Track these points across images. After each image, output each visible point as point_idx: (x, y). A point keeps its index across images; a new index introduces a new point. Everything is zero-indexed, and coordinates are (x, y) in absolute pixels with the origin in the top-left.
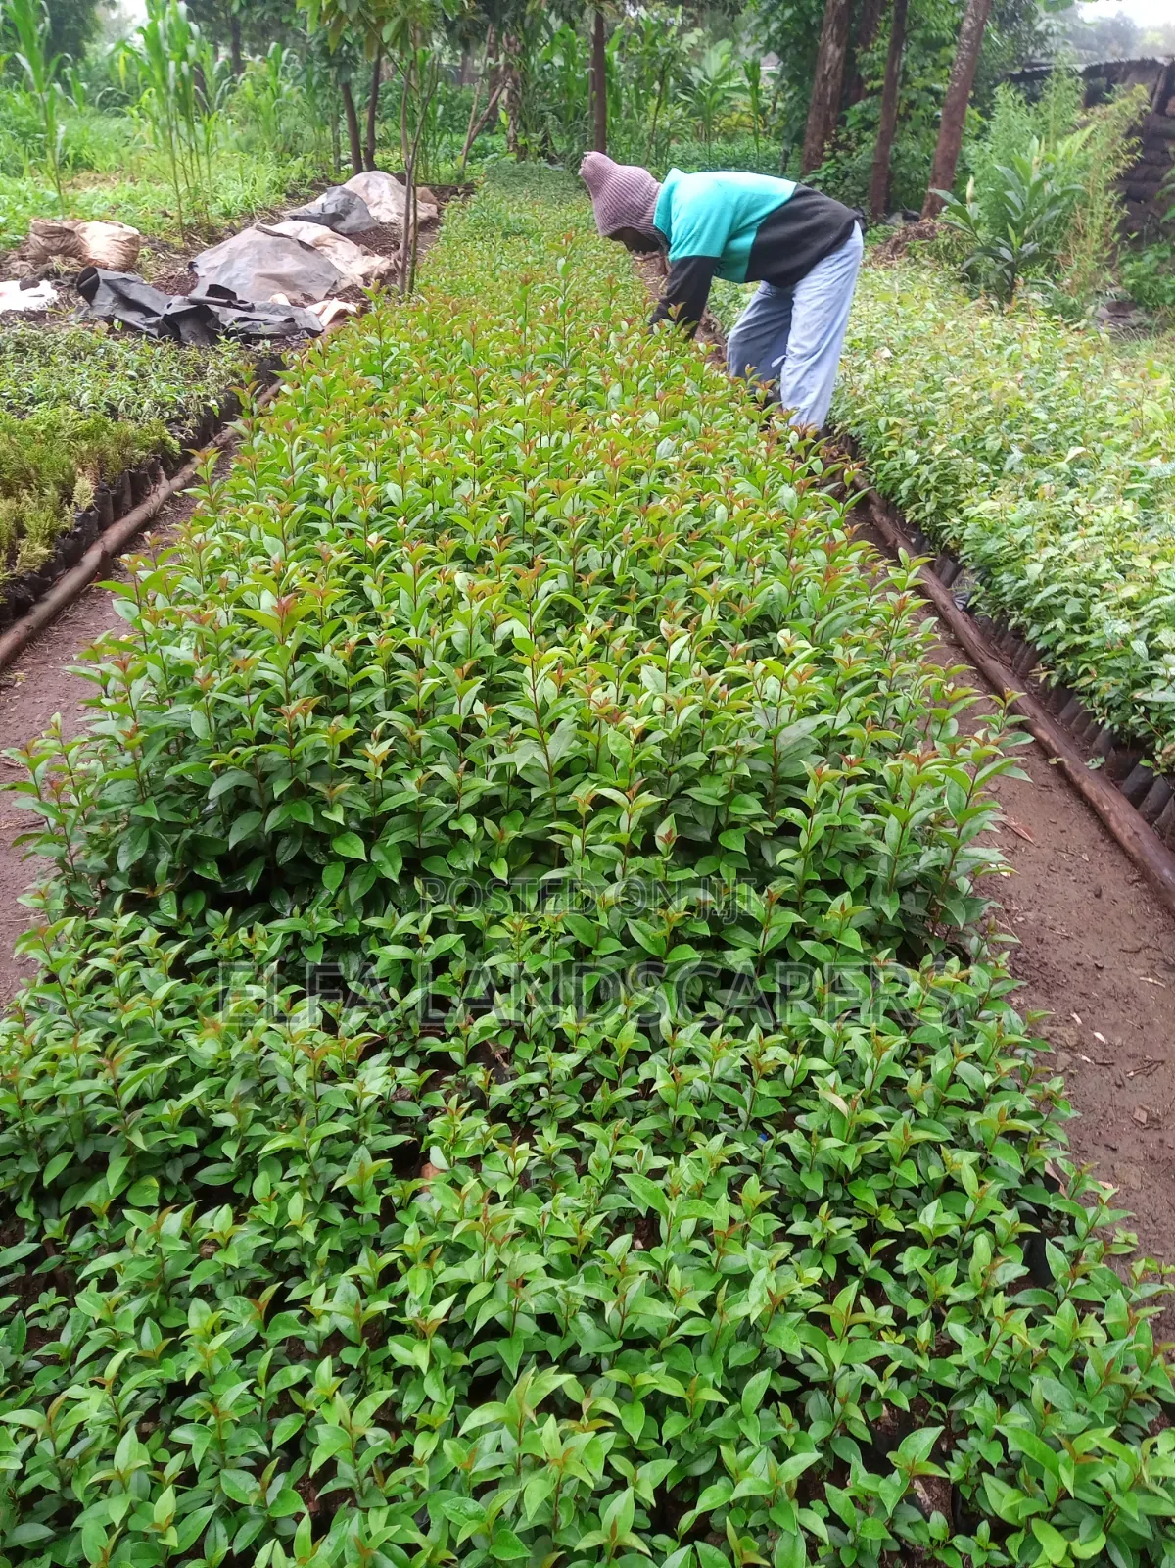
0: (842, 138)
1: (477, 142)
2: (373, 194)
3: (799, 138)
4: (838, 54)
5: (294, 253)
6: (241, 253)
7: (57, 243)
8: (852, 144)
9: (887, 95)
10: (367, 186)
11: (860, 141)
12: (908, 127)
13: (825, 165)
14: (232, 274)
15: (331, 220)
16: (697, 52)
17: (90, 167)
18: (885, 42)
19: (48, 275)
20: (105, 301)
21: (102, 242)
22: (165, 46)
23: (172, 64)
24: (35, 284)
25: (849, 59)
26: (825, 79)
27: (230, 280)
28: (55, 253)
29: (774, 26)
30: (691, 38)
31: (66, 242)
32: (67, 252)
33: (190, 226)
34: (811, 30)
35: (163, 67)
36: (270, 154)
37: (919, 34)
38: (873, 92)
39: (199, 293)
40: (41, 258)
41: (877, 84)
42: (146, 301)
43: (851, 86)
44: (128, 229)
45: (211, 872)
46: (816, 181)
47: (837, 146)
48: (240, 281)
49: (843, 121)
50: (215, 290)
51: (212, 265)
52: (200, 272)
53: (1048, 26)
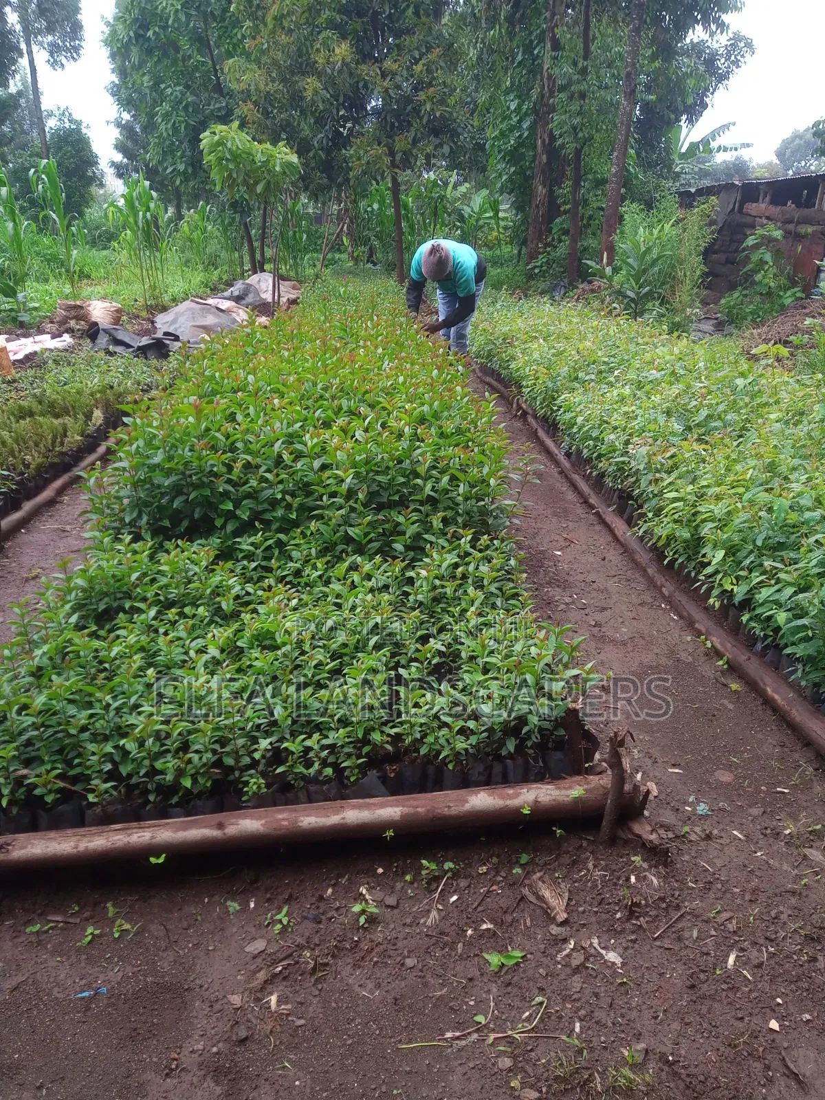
0: (549, 240)
1: (329, 256)
2: (263, 286)
3: (524, 242)
4: (544, 191)
5: (214, 314)
6: (182, 314)
7: (73, 313)
8: (555, 243)
9: (573, 213)
10: (259, 281)
11: (560, 241)
12: (589, 231)
13: (541, 257)
14: (177, 325)
15: (238, 299)
16: (466, 198)
17: (88, 277)
18: (570, 183)
19: (67, 331)
20: (103, 340)
21: (99, 311)
22: (137, 204)
23: (141, 213)
24: (60, 336)
25: (551, 193)
26: (537, 206)
27: (176, 330)
28: (71, 319)
29: (504, 178)
30: (463, 189)
31: (78, 312)
32: (78, 318)
33: (151, 306)
34: (527, 179)
35: (136, 215)
36: (200, 267)
37: (590, 177)
38: (565, 212)
39: (159, 335)
40: (64, 322)
41: (568, 207)
42: (127, 340)
43: (553, 210)
44: (114, 304)
45: (167, 523)
46: (535, 267)
47: (546, 245)
48: (182, 329)
49: (550, 230)
50: (166, 334)
51: (163, 323)
52: (158, 325)
53: (683, 168)
